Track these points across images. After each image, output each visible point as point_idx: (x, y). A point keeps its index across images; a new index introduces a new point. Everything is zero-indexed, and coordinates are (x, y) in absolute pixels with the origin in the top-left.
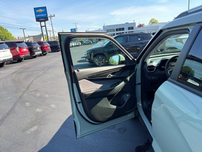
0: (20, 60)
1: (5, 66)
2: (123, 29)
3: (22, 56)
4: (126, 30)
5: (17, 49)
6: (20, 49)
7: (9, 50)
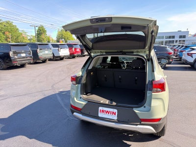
0: (74, 57)
1: (64, 59)
2: (174, 37)
3: (75, 55)
4: (177, 38)
5: (73, 49)
6: (75, 49)
7: (68, 49)
